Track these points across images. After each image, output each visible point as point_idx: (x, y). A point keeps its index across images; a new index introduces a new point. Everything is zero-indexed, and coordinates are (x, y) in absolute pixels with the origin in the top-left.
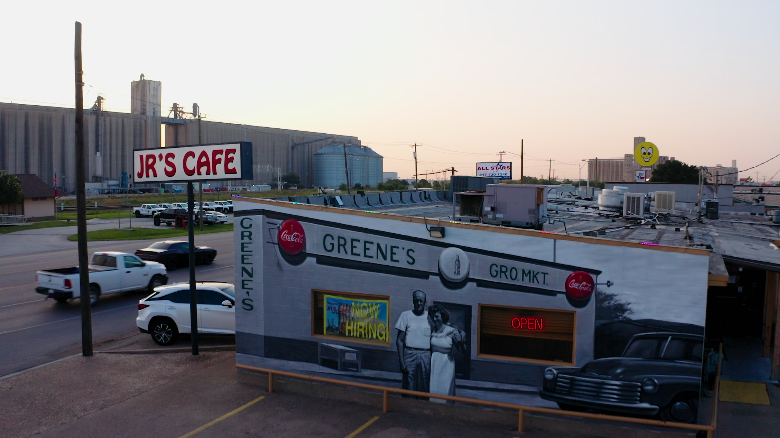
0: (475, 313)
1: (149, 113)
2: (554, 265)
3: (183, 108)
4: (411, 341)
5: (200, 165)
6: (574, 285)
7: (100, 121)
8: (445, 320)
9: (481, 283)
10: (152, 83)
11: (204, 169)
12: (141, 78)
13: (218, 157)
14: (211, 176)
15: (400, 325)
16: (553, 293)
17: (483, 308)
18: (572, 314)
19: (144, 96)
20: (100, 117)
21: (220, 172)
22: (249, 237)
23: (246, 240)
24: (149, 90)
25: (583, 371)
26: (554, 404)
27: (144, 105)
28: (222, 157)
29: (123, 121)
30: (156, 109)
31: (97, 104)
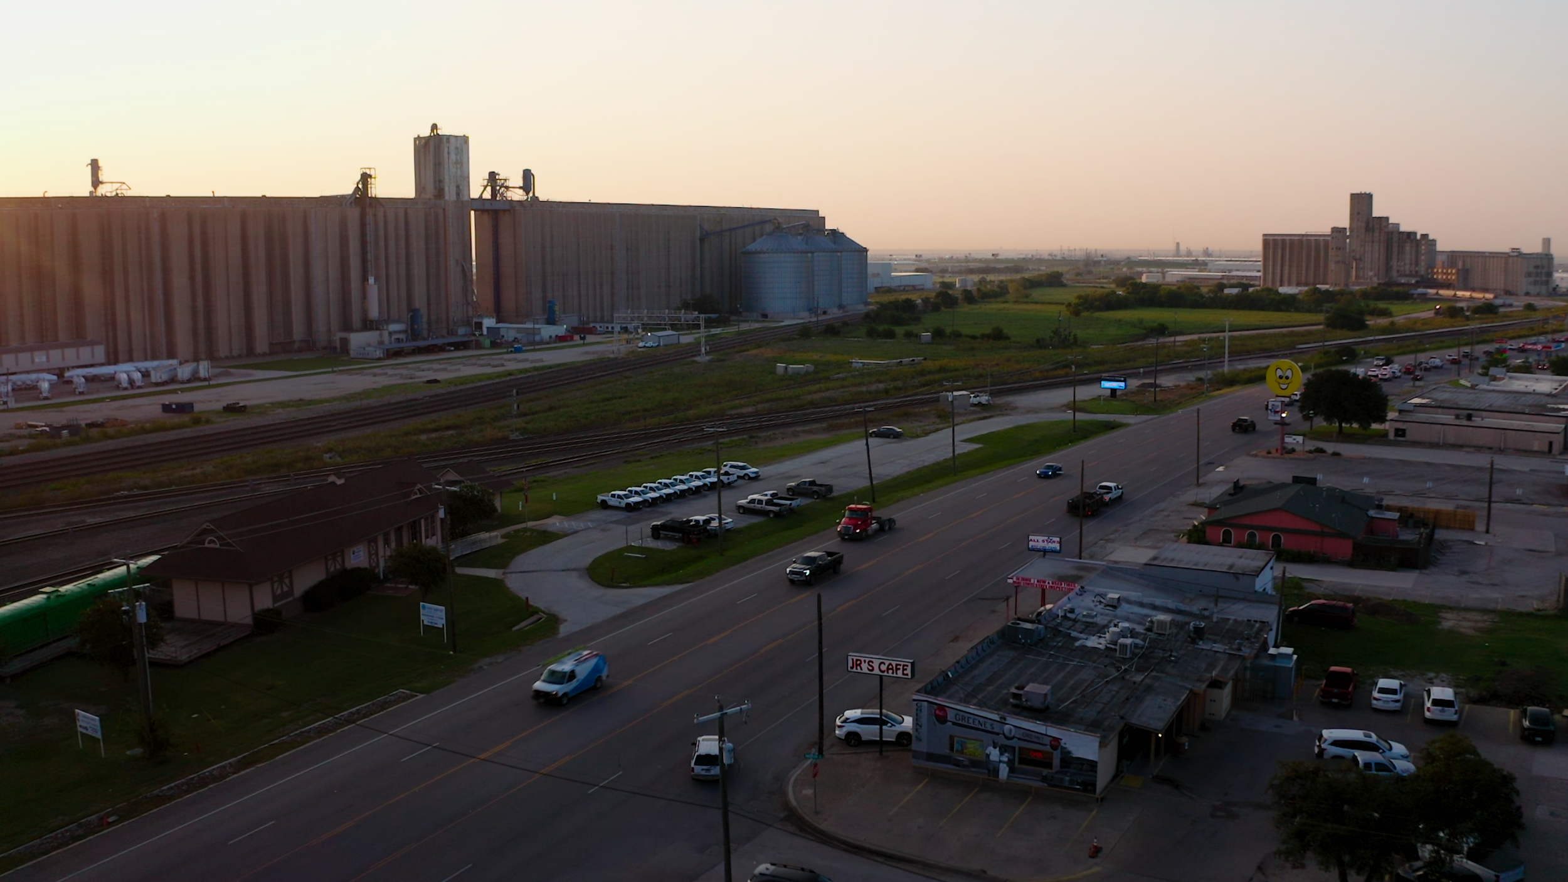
0: (1017, 750)
1: (450, 194)
2: (1046, 735)
3: (505, 180)
4: (992, 758)
5: (888, 669)
6: (1053, 743)
7: (367, 217)
8: (1005, 751)
9: (1019, 739)
10: (452, 140)
11: (890, 671)
12: (432, 130)
13: (898, 667)
14: (895, 675)
15: (987, 752)
16: (1046, 745)
17: (1020, 748)
18: (1052, 753)
19: (438, 165)
20: (367, 210)
21: (900, 673)
22: (921, 710)
23: (918, 712)
24: (449, 153)
25: (1056, 773)
26: (1045, 785)
27: (440, 181)
28: (901, 667)
29: (406, 214)
30: (461, 187)
31: (360, 186)
